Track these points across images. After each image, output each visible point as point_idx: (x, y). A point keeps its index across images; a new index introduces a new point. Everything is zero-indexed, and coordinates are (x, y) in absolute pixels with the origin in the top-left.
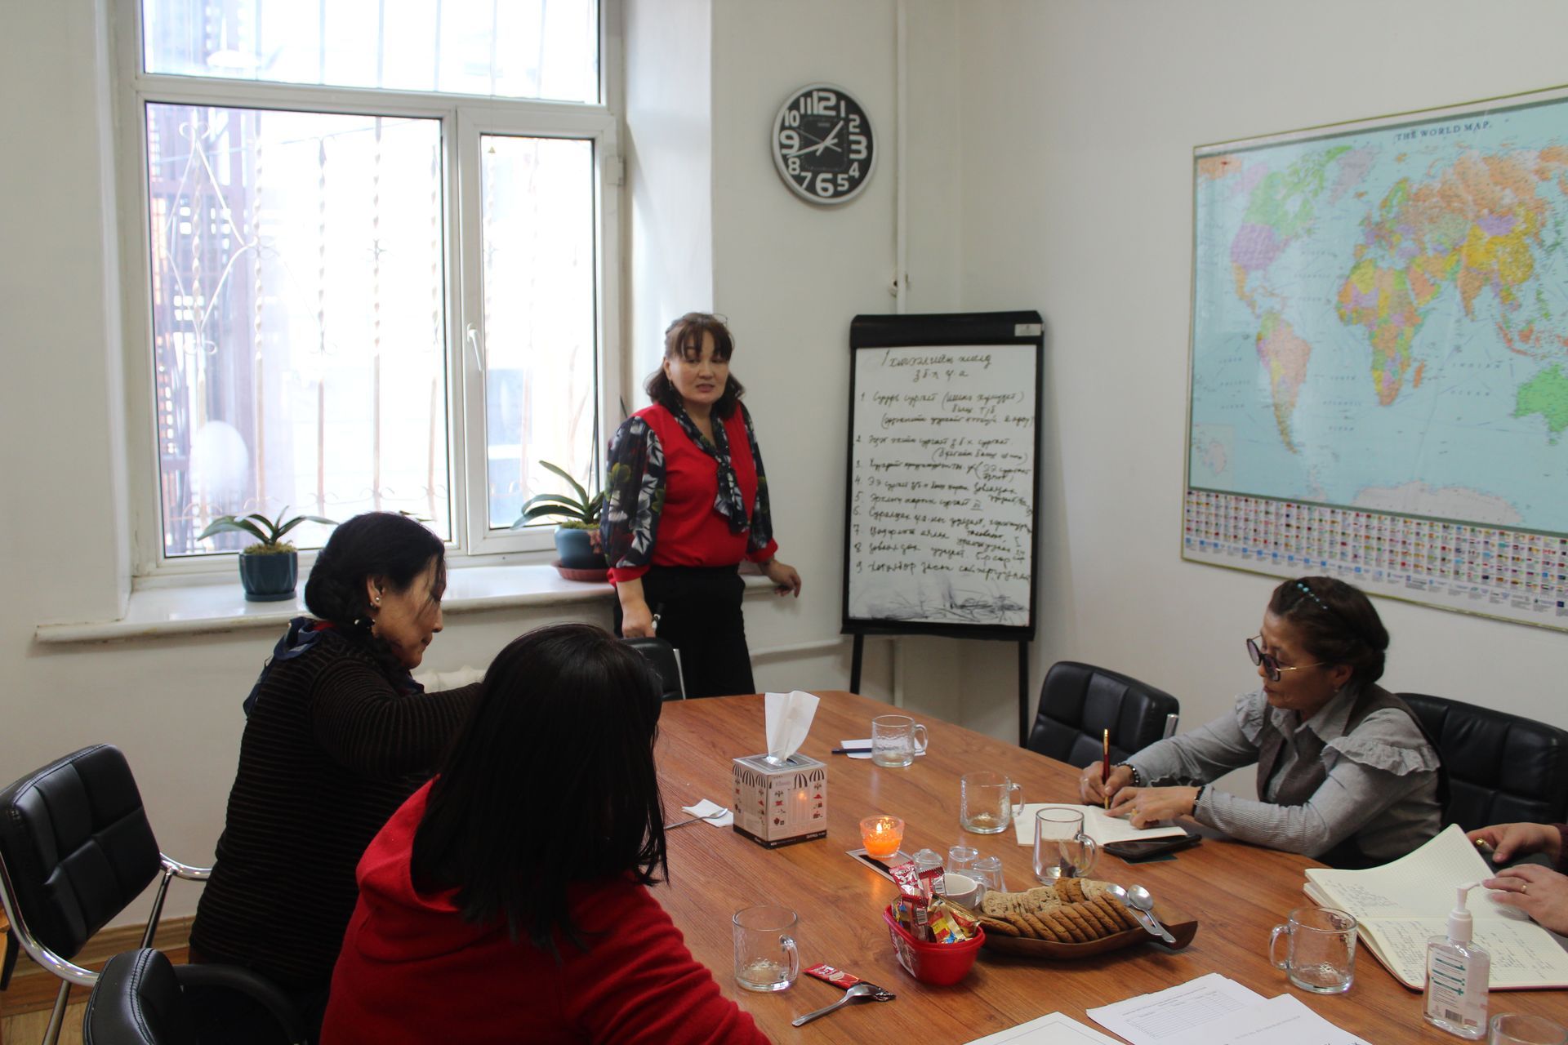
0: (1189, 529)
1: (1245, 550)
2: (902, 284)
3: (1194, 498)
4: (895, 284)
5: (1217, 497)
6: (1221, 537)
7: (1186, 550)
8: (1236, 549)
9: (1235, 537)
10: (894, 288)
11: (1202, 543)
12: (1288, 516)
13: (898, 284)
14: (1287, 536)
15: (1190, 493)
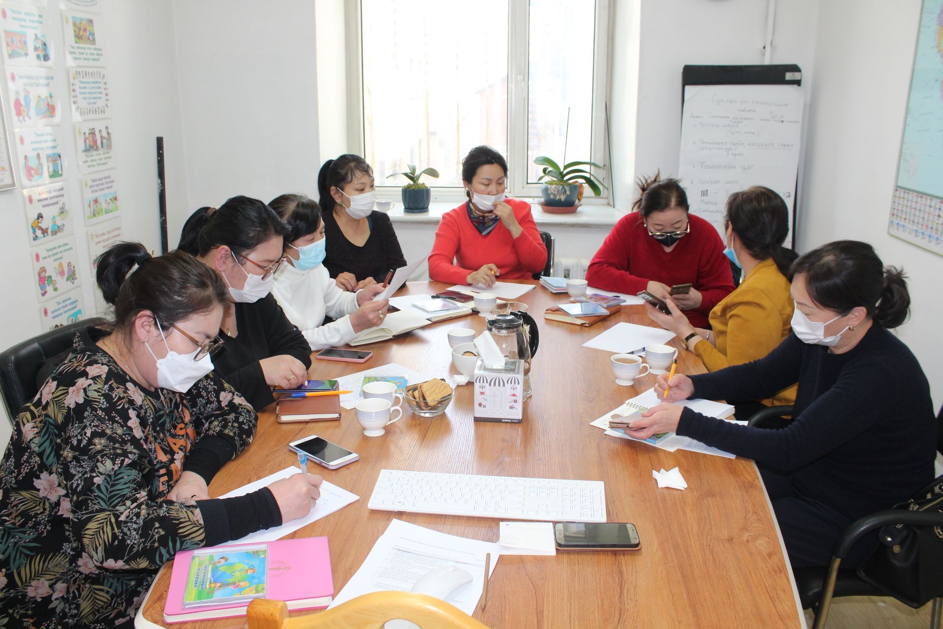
0: (893, 214)
1: (916, 231)
2: (768, 48)
3: (898, 193)
4: (764, 47)
5: (908, 193)
6: (907, 221)
7: (891, 229)
8: (913, 230)
9: (913, 222)
10: (763, 50)
11: (898, 224)
12: (940, 209)
13: (767, 48)
14: (937, 224)
15: (896, 190)
